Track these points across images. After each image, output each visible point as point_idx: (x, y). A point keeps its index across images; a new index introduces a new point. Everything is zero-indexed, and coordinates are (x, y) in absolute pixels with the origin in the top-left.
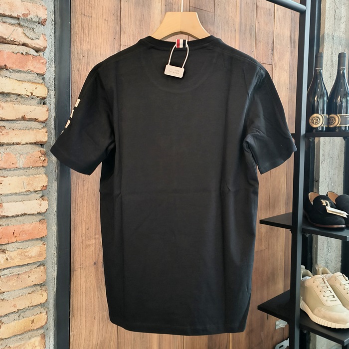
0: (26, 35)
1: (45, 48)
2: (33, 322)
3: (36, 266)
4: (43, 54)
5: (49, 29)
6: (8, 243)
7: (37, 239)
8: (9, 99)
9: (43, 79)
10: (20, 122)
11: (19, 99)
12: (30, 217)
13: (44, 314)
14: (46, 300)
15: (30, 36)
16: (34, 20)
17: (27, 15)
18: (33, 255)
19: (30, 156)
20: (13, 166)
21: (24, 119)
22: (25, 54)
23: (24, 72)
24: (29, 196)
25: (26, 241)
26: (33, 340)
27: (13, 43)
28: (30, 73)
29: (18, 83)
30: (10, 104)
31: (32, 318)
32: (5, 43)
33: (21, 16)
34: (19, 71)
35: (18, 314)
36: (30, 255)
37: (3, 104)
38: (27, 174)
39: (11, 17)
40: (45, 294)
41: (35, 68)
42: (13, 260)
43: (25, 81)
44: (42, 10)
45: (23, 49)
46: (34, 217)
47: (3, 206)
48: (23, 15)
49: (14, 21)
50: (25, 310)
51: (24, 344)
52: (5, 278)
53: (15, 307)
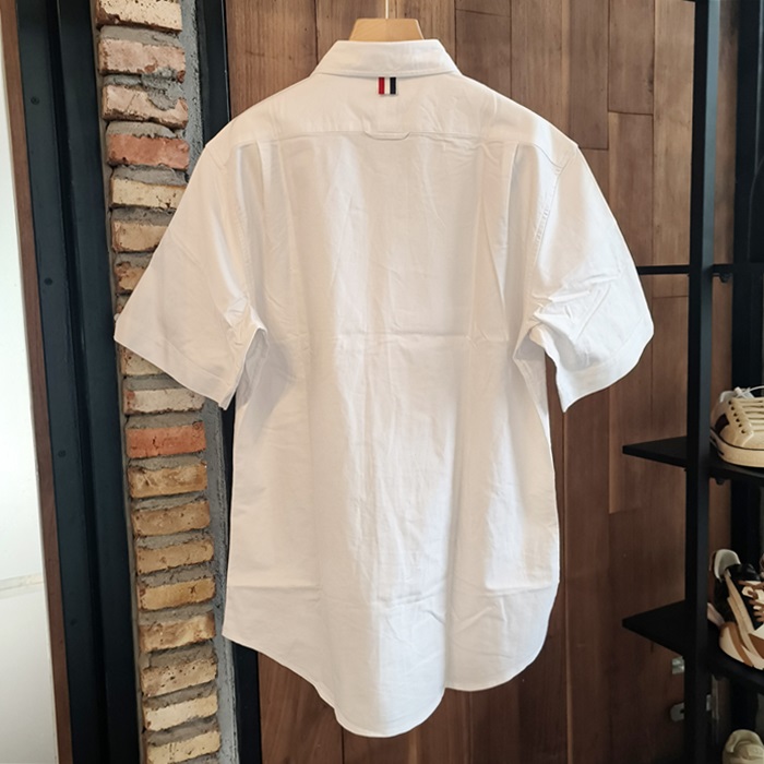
0: (153, 103)
1: (185, 122)
2: (193, 589)
3: (193, 499)
4: (184, 133)
5: (192, 87)
6: (147, 458)
7: (192, 454)
8: (132, 216)
9: (187, 178)
11: (149, 215)
12: (178, 415)
13: (209, 580)
14: (213, 557)
15: (160, 105)
16: (164, 75)
17: (153, 67)
18: (187, 480)
22: (153, 136)
23: (152, 168)
25: (175, 455)
26: (196, 619)
27: (133, 118)
28: (161, 169)
29: (146, 188)
30: (136, 225)
31: (192, 583)
32: (123, 120)
33: (143, 70)
34: (147, 168)
35: (169, 575)
36: (182, 480)
37: (125, 226)
39: (128, 74)
40: (209, 547)
41: (170, 159)
42: (156, 484)
43: (157, 185)
44: (176, 56)
45: (150, 128)
46: (184, 416)
47: (134, 395)
48: (147, 68)
49: (132, 81)
50: (179, 569)
51: (182, 624)
52: (146, 513)
53: (164, 562)
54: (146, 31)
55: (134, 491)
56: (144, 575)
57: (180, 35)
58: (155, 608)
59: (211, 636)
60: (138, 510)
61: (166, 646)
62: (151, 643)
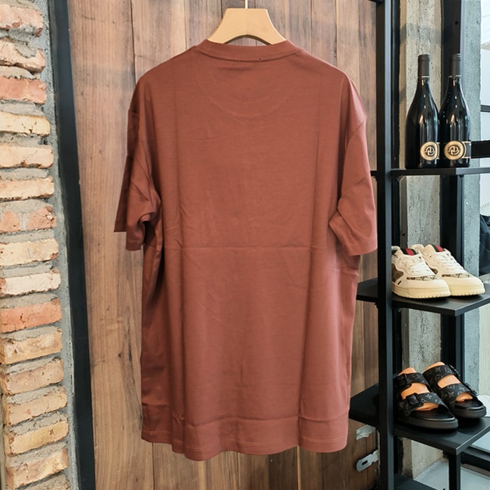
0: (18, 52)
1: (43, 68)
2: (52, 432)
3: (50, 359)
4: (41, 76)
6: (15, 331)
7: (50, 325)
8: (2, 140)
9: (42, 108)
10: (18, 169)
11: (15, 138)
12: (39, 295)
13: (64, 422)
14: (67, 404)
15: (24, 53)
16: (27, 30)
17: (18, 24)
18: (47, 346)
19: (34, 214)
20: (15, 228)
21: (23, 165)
22: (19, 77)
23: (18, 102)
24: (36, 268)
25: (38, 327)
26: (54, 455)
27: (3, 63)
28: (26, 103)
29: (14, 117)
30: (6, 147)
31: (51, 427)
33: (11, 26)
34: (14, 102)
35: (33, 423)
36: (43, 346)
38: (32, 238)
40: (64, 395)
41: (32, 96)
42: (22, 352)
43: (22, 115)
44: (36, 16)
45: (17, 72)
46: (44, 295)
47: (5, 282)
48: (13, 25)
50: (41, 417)
51: (43, 461)
52: (15, 376)
53: (29, 413)
55: (6, 358)
56: (13, 426)
58: (21, 452)
59: (66, 467)
60: (9, 374)
61: (31, 481)
62: (19, 481)
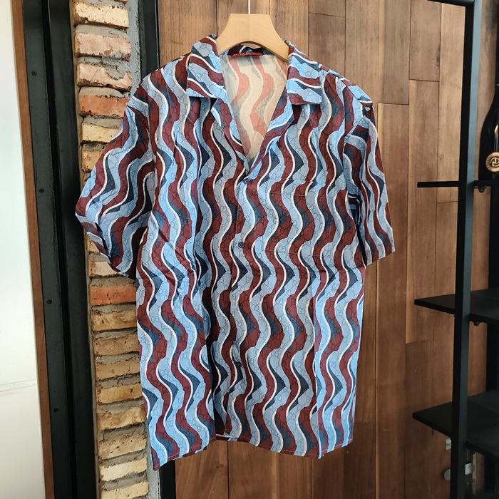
0: (109, 75)
1: (130, 88)
2: (132, 390)
3: (132, 331)
4: (129, 95)
5: (135, 65)
6: (103, 305)
7: (132, 303)
8: (94, 148)
15: (114, 76)
16: (117, 56)
17: (109, 52)
18: (128, 319)
22: (109, 96)
23: (109, 117)
25: (121, 304)
26: (133, 410)
27: (96, 85)
28: (114, 118)
29: (104, 130)
30: (97, 154)
31: (131, 387)
32: (90, 86)
33: (103, 53)
34: (104, 117)
35: (116, 381)
36: (125, 320)
37: (91, 155)
39: (93, 56)
41: (120, 111)
42: (109, 322)
43: (112, 127)
44: (125, 44)
45: (107, 91)
47: (96, 264)
48: (106, 52)
49: (96, 61)
50: (123, 377)
51: (124, 413)
52: (102, 341)
53: (113, 372)
54: (106, 28)
55: (94, 326)
56: (100, 381)
57: (128, 30)
58: (107, 402)
59: (143, 421)
60: (97, 339)
61: (114, 427)
62: (105, 425)
